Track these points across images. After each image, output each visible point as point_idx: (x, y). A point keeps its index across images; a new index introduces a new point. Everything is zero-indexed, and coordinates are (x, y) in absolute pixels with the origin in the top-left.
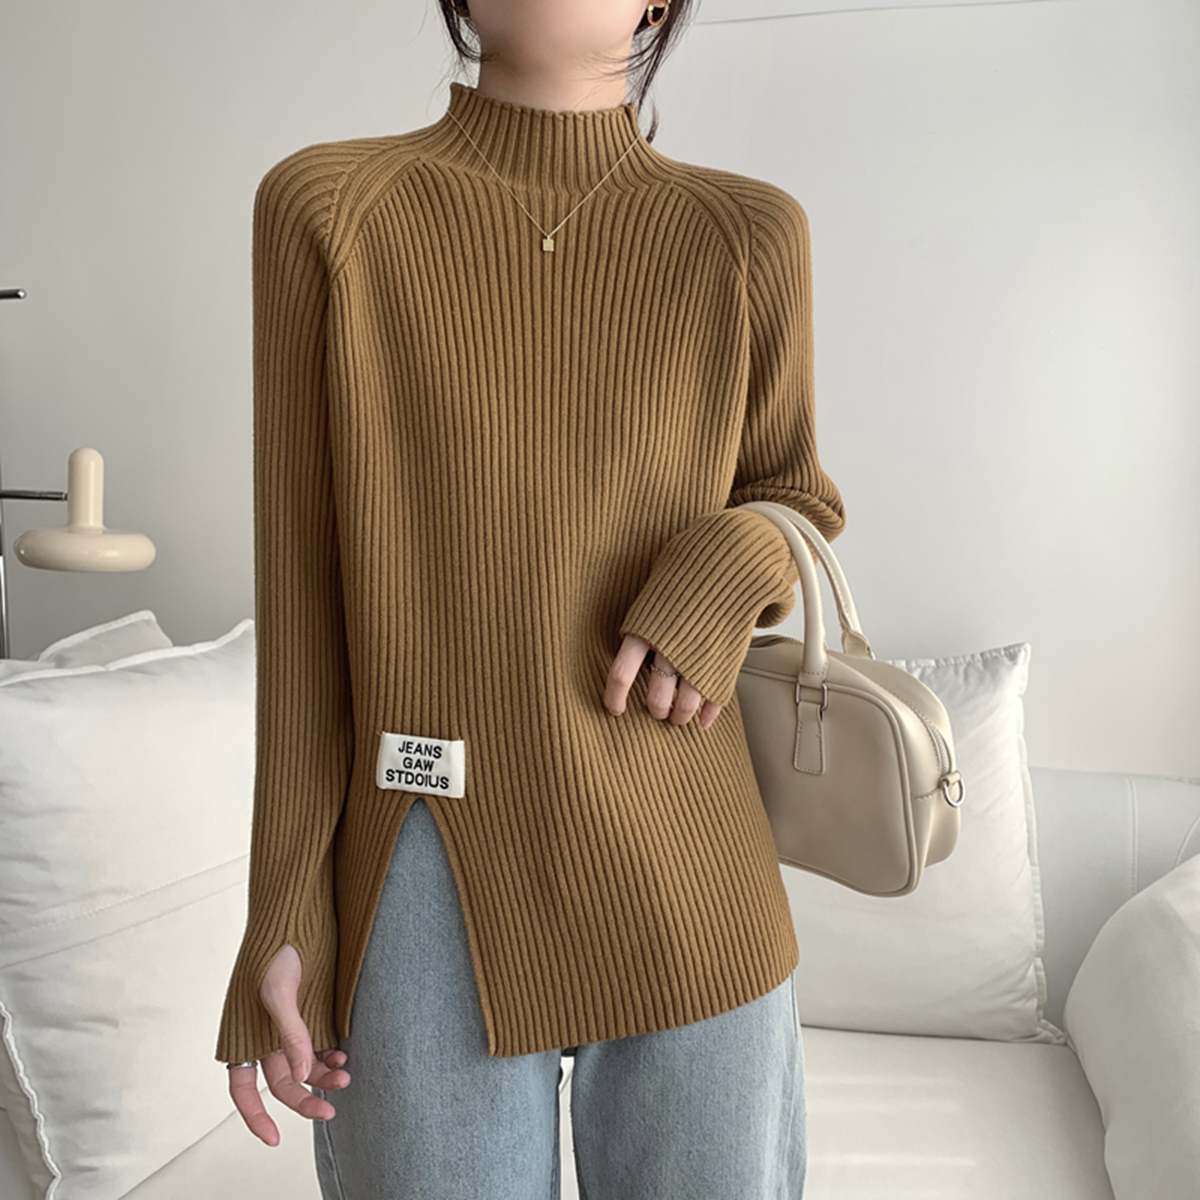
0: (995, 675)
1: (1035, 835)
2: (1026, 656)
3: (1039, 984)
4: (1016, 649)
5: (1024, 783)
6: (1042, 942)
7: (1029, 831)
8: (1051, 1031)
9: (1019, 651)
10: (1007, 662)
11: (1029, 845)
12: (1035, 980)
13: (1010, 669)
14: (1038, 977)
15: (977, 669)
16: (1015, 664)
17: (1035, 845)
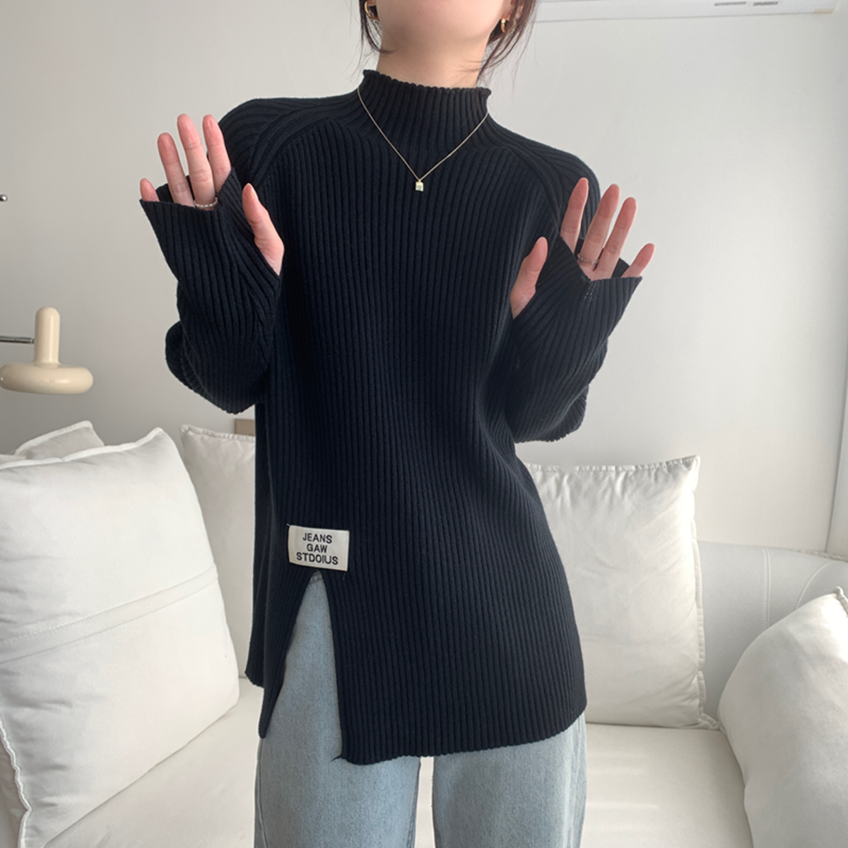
0: (675, 477)
1: (701, 587)
2: (697, 464)
3: (701, 689)
4: (691, 460)
5: (694, 551)
6: (703, 660)
7: (697, 584)
8: (709, 721)
9: (693, 461)
10: (684, 468)
11: (697, 594)
12: (698, 687)
13: (686, 473)
14: (700, 684)
15: (664, 473)
16: (689, 470)
17: (701, 594)
